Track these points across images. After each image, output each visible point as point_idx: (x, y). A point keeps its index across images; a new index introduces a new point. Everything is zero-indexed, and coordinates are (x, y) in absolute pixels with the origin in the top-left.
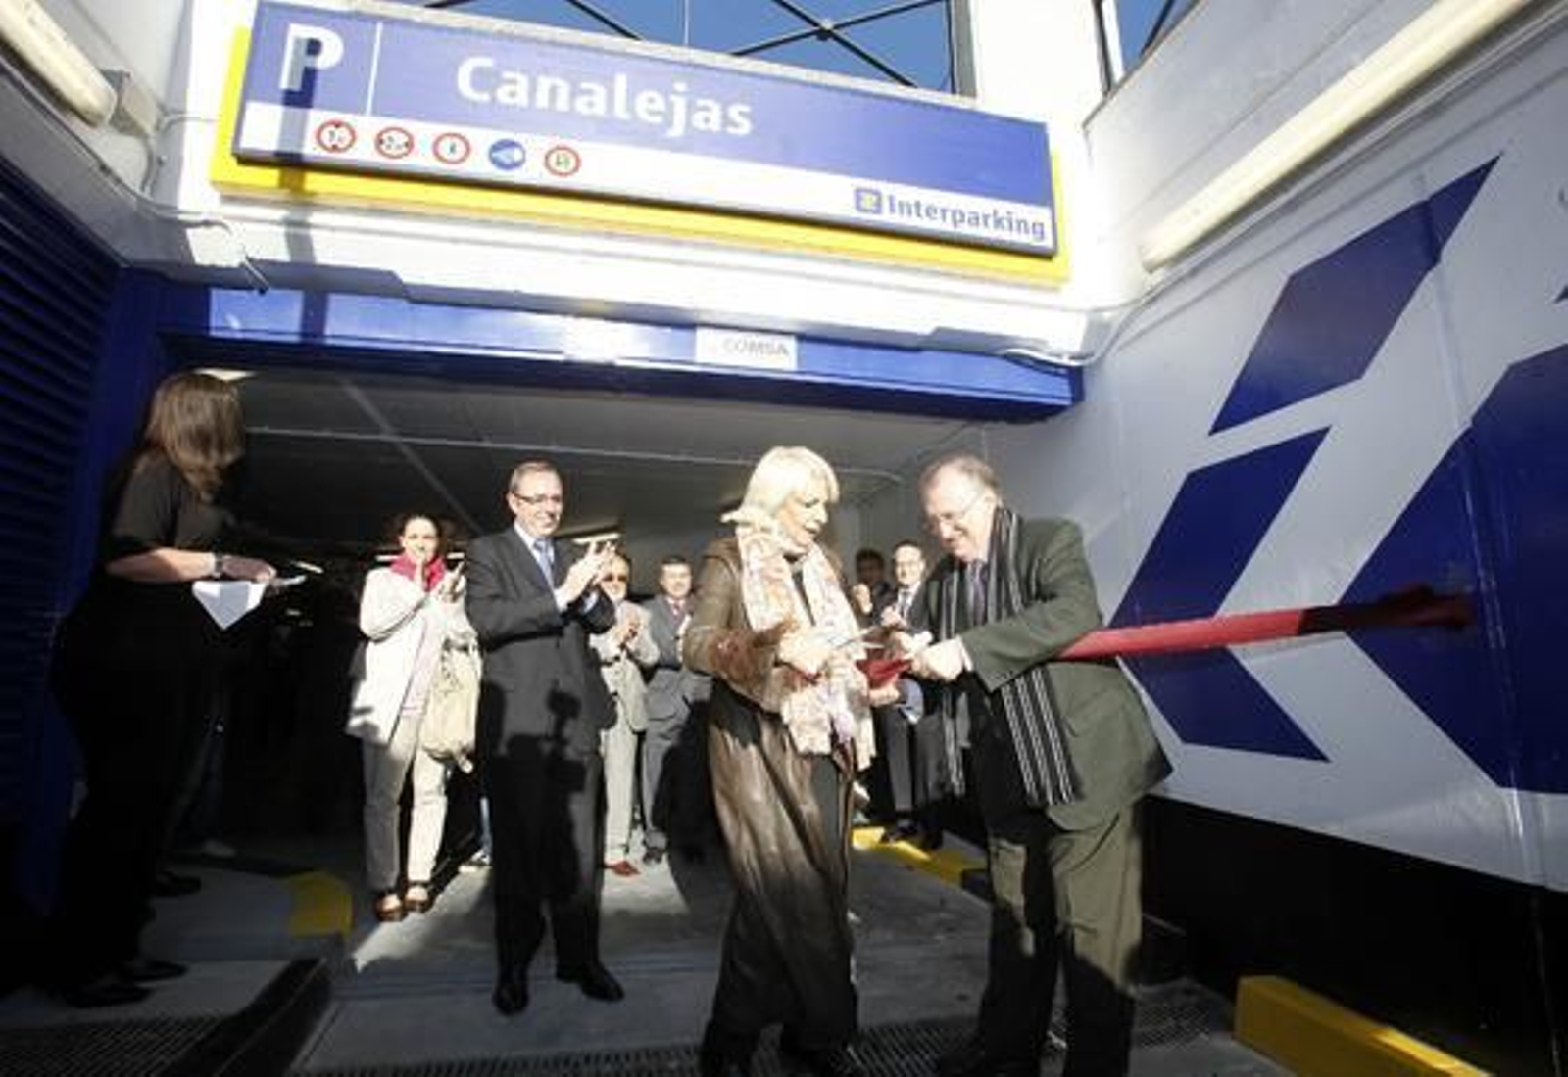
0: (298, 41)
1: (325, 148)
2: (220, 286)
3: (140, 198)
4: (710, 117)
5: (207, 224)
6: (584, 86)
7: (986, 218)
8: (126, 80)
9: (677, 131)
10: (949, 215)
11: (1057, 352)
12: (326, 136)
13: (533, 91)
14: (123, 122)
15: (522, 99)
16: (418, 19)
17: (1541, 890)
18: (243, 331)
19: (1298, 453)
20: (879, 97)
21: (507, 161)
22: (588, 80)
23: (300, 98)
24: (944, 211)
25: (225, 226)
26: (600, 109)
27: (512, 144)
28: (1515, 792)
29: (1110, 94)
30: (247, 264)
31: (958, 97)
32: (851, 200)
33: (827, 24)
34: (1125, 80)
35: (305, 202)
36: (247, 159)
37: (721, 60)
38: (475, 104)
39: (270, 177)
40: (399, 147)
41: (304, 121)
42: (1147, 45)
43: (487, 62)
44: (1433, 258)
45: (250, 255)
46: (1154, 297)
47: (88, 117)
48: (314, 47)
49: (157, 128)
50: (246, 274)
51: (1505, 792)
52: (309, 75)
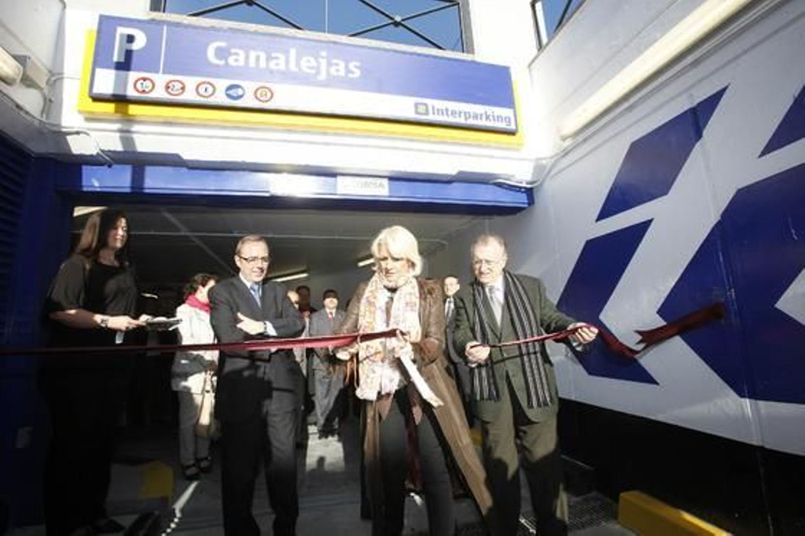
0: (122, 35)
1: (138, 91)
2: (87, 164)
3: (41, 121)
4: (339, 69)
5: (78, 133)
6: (274, 55)
7: (481, 115)
8: (28, 60)
9: (323, 76)
10: (463, 115)
11: (519, 181)
12: (139, 86)
13: (247, 58)
14: (27, 81)
15: (241, 63)
16: (186, 22)
17: (762, 449)
18: (100, 187)
19: (638, 231)
20: (427, 56)
21: (235, 95)
22: (275, 52)
23: (124, 65)
24: (460, 113)
25: (88, 134)
26: (282, 67)
27: (238, 86)
28: (748, 400)
29: (541, 51)
30: (100, 152)
31: (465, 54)
32: (413, 109)
33: (398, 19)
34: (547, 44)
35: (130, 120)
36: (97, 99)
37: (345, 39)
38: (218, 66)
39: (110, 107)
40: (178, 90)
41: (126, 78)
42: (557, 27)
43: (223, 44)
44: (699, 135)
45: (102, 148)
46: (566, 153)
47: (7, 80)
48: (131, 39)
49: (47, 83)
50: (100, 158)
51: (743, 400)
52: (129, 54)
